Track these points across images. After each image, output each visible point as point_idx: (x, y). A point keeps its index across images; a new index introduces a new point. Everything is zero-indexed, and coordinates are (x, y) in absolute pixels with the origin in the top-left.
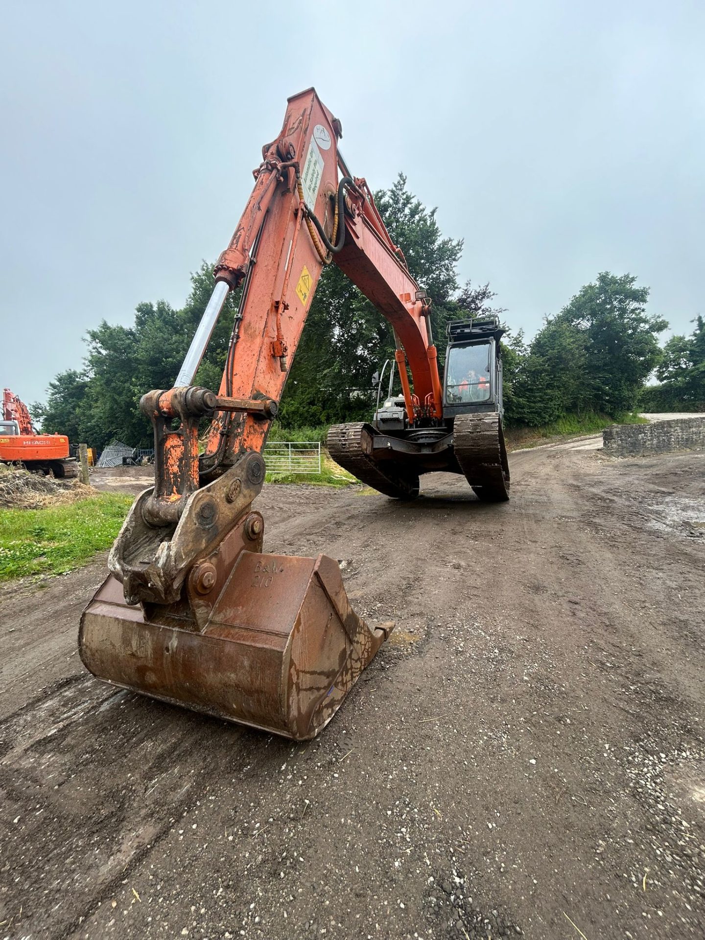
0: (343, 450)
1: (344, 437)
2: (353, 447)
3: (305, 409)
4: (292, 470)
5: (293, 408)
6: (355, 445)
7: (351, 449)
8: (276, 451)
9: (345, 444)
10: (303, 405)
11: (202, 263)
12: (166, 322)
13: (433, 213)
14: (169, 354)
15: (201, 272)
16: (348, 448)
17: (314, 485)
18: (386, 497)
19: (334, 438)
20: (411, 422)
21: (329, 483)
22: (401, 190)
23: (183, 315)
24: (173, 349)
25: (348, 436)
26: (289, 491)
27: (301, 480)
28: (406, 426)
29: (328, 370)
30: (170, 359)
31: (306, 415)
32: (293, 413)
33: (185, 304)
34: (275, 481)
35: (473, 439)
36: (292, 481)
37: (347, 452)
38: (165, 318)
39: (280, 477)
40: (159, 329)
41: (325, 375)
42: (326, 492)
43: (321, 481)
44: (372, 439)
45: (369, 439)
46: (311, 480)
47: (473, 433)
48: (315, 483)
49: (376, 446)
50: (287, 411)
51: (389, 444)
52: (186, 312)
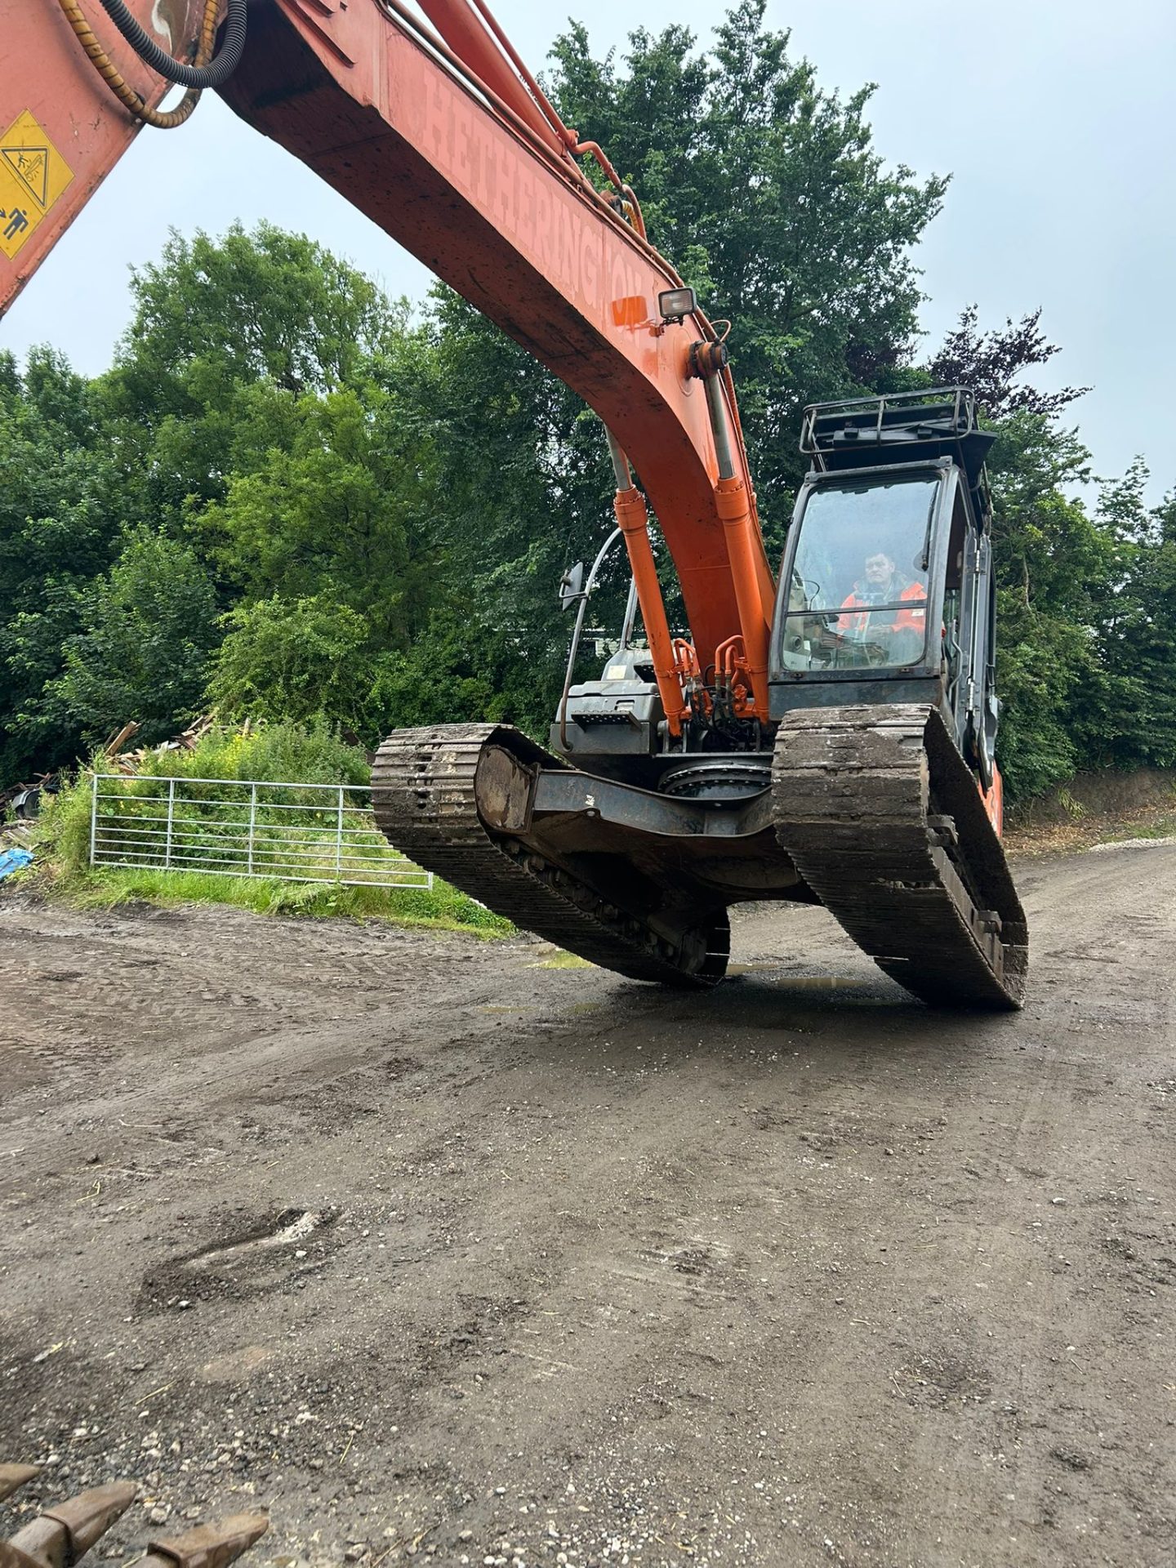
0: (418, 813)
1: (423, 768)
2: (450, 804)
3: (441, 686)
4: (345, 875)
5: (401, 683)
6: (456, 797)
7: (445, 812)
8: (312, 814)
9: (424, 795)
10: (437, 673)
11: (169, 238)
12: (50, 411)
13: (858, 102)
14: (45, 506)
15: (161, 265)
16: (435, 808)
17: (409, 926)
18: (615, 979)
19: (393, 772)
20: (676, 732)
21: (462, 920)
22: (752, 29)
23: (103, 390)
24: (62, 490)
25: (436, 768)
26: (317, 943)
27: (368, 909)
28: (657, 742)
29: (508, 567)
30: (49, 521)
31: (441, 703)
32: (402, 695)
33: (112, 357)
34: (281, 908)
35: (835, 793)
36: (338, 912)
37: (430, 820)
38: (48, 398)
39: (299, 895)
40: (28, 432)
41: (499, 581)
42: (440, 951)
43: (436, 914)
44: (531, 782)
45: (519, 782)
46: (404, 908)
47: (835, 771)
48: (412, 920)
49: (542, 805)
50: (383, 688)
51: (591, 802)
52: (111, 382)
